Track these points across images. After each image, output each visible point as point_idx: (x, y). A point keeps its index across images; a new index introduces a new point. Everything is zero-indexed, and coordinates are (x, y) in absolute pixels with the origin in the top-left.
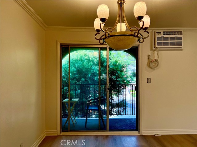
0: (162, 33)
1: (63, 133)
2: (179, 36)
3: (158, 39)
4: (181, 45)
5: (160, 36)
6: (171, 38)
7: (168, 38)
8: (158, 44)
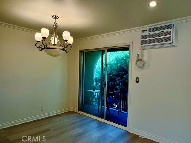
1: (80, 112)
2: (167, 30)
3: (143, 37)
4: (170, 41)
5: (145, 34)
6: (157, 34)
7: (154, 34)
8: (143, 42)
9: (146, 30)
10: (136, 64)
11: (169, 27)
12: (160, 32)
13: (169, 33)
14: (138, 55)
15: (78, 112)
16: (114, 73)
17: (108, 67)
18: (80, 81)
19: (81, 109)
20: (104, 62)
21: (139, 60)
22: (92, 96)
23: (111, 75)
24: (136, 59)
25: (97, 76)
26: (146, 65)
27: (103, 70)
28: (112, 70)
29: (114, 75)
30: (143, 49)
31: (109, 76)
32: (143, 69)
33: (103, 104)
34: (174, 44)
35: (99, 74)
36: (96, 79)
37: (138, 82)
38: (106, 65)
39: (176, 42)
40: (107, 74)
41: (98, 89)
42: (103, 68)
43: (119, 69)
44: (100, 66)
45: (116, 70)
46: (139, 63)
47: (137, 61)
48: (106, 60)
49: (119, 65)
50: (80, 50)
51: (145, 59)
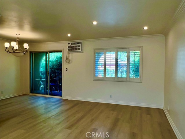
0: (71, 44)
1: (31, 94)
2: (79, 45)
3: (69, 47)
4: (80, 50)
5: (69, 45)
6: (75, 46)
7: (73, 46)
8: (69, 50)
9: (70, 44)
10: (66, 61)
11: (80, 43)
12: (76, 45)
13: (79, 46)
14: (67, 56)
15: (29, 94)
16: (55, 68)
17: (50, 63)
18: (30, 73)
19: (31, 92)
20: (47, 59)
21: (67, 59)
22: (39, 84)
23: (53, 69)
24: (66, 58)
25: (42, 70)
26: (70, 61)
27: (47, 65)
28: (53, 65)
29: (55, 69)
30: (69, 53)
31: (52, 70)
32: (69, 64)
33: (47, 89)
34: (82, 51)
35: (43, 68)
36: (42, 72)
37: (67, 71)
38: (49, 62)
39: (83, 51)
40: (50, 69)
41: (43, 79)
42: (47, 64)
43: (58, 65)
44: (45, 62)
45: (56, 65)
46: (67, 60)
47: (66, 60)
48: (49, 58)
49: (58, 61)
50: (30, 52)
51: (70, 58)
